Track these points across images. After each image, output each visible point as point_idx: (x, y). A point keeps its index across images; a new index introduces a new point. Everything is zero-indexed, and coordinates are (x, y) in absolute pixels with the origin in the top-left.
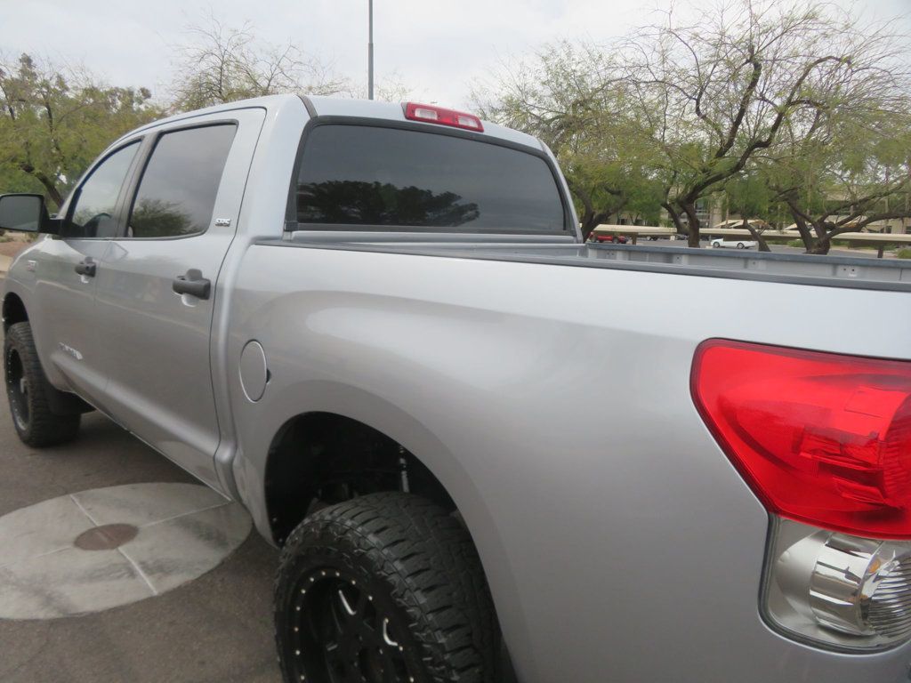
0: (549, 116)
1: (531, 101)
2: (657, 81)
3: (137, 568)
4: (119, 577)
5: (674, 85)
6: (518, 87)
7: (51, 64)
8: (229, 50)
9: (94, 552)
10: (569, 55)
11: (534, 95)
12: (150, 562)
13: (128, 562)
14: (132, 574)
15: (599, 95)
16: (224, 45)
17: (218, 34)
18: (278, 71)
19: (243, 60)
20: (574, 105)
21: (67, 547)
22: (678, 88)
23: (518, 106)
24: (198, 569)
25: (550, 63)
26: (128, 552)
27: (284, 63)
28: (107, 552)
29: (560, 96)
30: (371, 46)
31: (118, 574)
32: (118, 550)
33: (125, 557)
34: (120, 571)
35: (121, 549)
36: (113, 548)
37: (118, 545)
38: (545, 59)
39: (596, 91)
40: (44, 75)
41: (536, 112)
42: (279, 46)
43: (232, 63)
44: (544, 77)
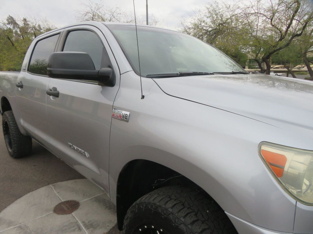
0: (210, 29)
1: (203, 24)
2: (256, 13)
3: (81, 225)
4: (74, 230)
5: (262, 14)
6: (198, 19)
7: (35, 20)
8: (95, 11)
9: (62, 216)
10: (217, 6)
11: (204, 22)
12: (87, 222)
13: (77, 222)
14: (80, 229)
15: (229, 21)
16: (94, 10)
17: (91, 5)
18: (113, 17)
19: (100, 15)
20: (219, 25)
21: (51, 213)
22: (264, 15)
23: (198, 26)
24: (108, 226)
25: (210, 10)
26: (76, 216)
27: (115, 14)
28: (68, 216)
29: (213, 22)
30: (147, 6)
31: (74, 228)
32: (72, 214)
33: (76, 219)
34: (74, 227)
35: (73, 214)
36: (70, 214)
37: (72, 212)
38: (208, 8)
39: (227, 19)
40: (33, 23)
41: (204, 28)
42: (112, 8)
43: (97, 16)
44: (208, 15)
